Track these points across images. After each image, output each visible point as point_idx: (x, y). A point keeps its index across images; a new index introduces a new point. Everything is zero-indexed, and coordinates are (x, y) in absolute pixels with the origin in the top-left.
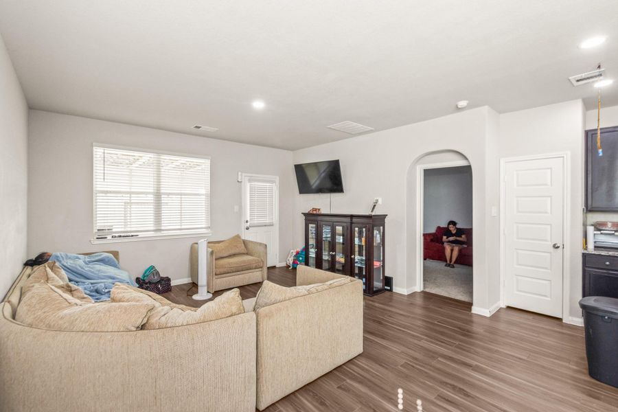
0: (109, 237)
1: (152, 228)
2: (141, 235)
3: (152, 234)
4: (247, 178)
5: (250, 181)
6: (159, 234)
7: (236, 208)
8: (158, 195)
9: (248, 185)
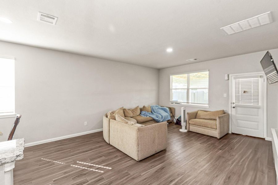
0: (174, 103)
1: (186, 102)
2: (182, 104)
3: (186, 104)
4: (233, 77)
5: (235, 78)
6: (187, 104)
7: (225, 95)
8: (188, 89)
9: (234, 81)
